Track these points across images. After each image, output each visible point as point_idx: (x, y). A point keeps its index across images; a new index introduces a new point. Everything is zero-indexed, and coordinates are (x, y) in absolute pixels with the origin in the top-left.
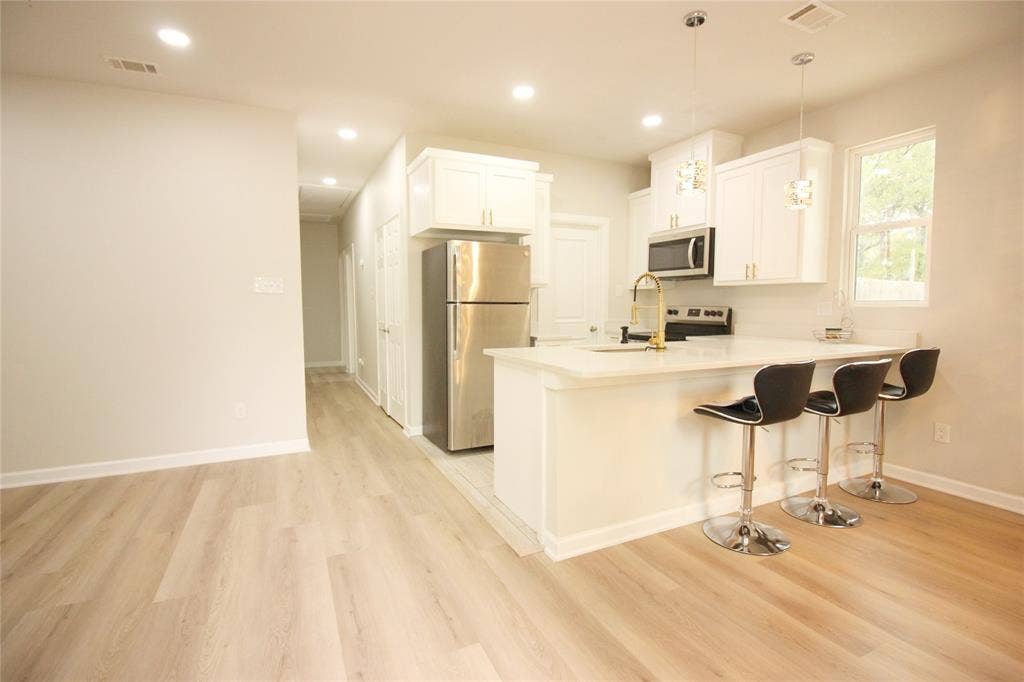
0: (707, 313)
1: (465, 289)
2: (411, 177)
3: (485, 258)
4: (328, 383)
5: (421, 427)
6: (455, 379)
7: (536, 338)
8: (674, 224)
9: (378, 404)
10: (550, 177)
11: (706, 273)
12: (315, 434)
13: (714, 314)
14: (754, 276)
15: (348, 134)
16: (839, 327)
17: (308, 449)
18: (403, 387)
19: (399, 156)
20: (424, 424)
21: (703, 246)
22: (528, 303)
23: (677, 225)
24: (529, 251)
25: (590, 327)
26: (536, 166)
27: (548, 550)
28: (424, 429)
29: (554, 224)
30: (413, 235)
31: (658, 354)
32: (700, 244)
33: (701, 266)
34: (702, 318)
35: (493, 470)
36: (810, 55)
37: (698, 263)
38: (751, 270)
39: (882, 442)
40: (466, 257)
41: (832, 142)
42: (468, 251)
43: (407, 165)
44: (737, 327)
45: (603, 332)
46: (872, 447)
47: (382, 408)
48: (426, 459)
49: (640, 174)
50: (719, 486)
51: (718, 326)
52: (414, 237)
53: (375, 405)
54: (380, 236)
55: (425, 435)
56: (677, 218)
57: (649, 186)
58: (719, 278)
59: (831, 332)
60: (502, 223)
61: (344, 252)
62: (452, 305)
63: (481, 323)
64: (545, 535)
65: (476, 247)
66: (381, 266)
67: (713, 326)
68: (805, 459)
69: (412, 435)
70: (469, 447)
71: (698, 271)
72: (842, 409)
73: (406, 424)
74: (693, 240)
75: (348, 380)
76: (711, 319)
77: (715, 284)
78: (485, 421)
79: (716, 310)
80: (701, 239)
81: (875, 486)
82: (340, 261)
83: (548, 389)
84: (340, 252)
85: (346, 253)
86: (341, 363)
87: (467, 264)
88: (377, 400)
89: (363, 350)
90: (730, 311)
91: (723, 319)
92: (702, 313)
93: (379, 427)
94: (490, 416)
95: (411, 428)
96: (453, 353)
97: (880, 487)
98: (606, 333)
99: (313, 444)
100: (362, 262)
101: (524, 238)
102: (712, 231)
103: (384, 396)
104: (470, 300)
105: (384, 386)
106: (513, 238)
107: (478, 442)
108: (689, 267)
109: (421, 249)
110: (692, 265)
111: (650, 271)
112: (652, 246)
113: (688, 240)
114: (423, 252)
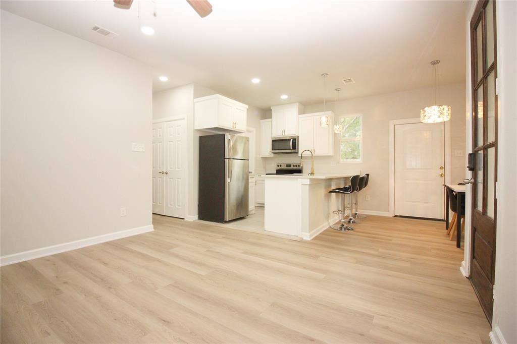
0: (294, 166)
5: (197, 216)
8: (283, 133)
11: (296, 151)
13: (296, 166)
14: (314, 153)
20: (199, 214)
21: (295, 142)
22: (248, 160)
23: (285, 133)
27: (305, 238)
28: (199, 217)
30: (196, 129)
33: (295, 149)
34: (292, 167)
38: (313, 150)
40: (232, 140)
42: (233, 138)
43: (195, 98)
44: (304, 170)
51: (298, 170)
56: (285, 131)
57: (271, 118)
58: (300, 153)
62: (228, 159)
67: (295, 170)
71: (294, 151)
74: (292, 140)
76: (295, 168)
77: (298, 155)
80: (294, 140)
90: (303, 165)
91: (300, 168)
92: (292, 166)
96: (228, 179)
102: (298, 137)
108: (290, 149)
109: (198, 135)
110: (291, 148)
111: (273, 150)
112: (274, 141)
113: (290, 140)
114: (200, 137)
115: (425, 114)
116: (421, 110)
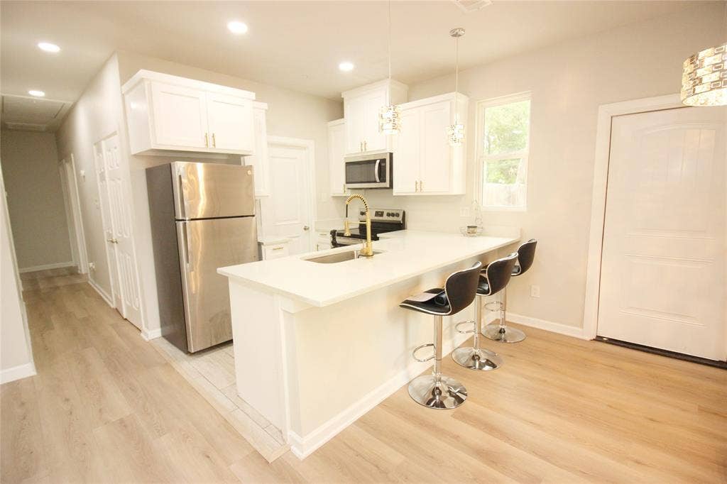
0: (389, 215)
1: (194, 207)
2: (127, 97)
3: (211, 177)
4: (58, 288)
5: (159, 330)
6: (190, 288)
7: (263, 244)
8: (364, 149)
9: (113, 306)
10: (265, 106)
11: (388, 186)
12: (42, 352)
13: (393, 215)
14: (421, 190)
15: (49, 47)
16: (474, 225)
17: (34, 373)
18: (137, 297)
19: (111, 77)
20: (161, 327)
21: (385, 167)
22: (253, 216)
23: (365, 149)
24: (251, 170)
25: (303, 227)
26: (253, 95)
27: (294, 449)
28: (162, 331)
29: (271, 144)
30: (133, 153)
31: (367, 260)
32: (383, 164)
33: (385, 181)
34: (385, 218)
35: (233, 365)
36: (463, 30)
37: (382, 179)
38: (419, 184)
39: (505, 302)
40: (192, 177)
41: (468, 96)
42: (194, 172)
43: (122, 85)
44: (409, 224)
45: (314, 230)
46: (499, 305)
47: (116, 309)
48: (167, 364)
49: (336, 107)
50: (419, 361)
51: (397, 224)
52: (135, 155)
53: (110, 308)
54: (99, 151)
55: (164, 336)
56: (365, 144)
57: (343, 117)
58: (397, 190)
59: (471, 229)
60: (225, 145)
61: (64, 161)
62: (181, 223)
63: (211, 236)
64: (290, 434)
65: (200, 168)
66: (103, 178)
67: (393, 224)
68: (465, 322)
69: (150, 339)
70: (209, 346)
71: (382, 185)
72: (492, 289)
73: (143, 328)
74: (378, 162)
75: (79, 281)
76: (391, 218)
77: (394, 194)
78: (224, 320)
79: (395, 212)
80: (383, 161)
81: (502, 331)
82: (61, 169)
83: (284, 311)
84: (60, 160)
85: (66, 162)
86: (72, 264)
87: (193, 184)
88: (112, 303)
89: (93, 254)
90: (404, 213)
91: (400, 219)
92: (385, 214)
93: (114, 333)
94: (227, 315)
95: (149, 333)
96: (185, 266)
97: (504, 332)
98: (316, 230)
99: (39, 365)
100: (82, 172)
101: (245, 157)
102: (391, 155)
103: (118, 301)
104: (198, 217)
105: (118, 289)
106: (235, 159)
107: (217, 341)
108: (375, 182)
109: (142, 167)
110: (378, 180)
111: (347, 183)
112: (348, 164)
113: (374, 161)
114: (146, 169)
115: (700, 73)
116: (687, 63)
